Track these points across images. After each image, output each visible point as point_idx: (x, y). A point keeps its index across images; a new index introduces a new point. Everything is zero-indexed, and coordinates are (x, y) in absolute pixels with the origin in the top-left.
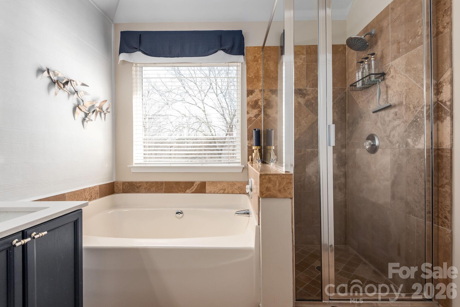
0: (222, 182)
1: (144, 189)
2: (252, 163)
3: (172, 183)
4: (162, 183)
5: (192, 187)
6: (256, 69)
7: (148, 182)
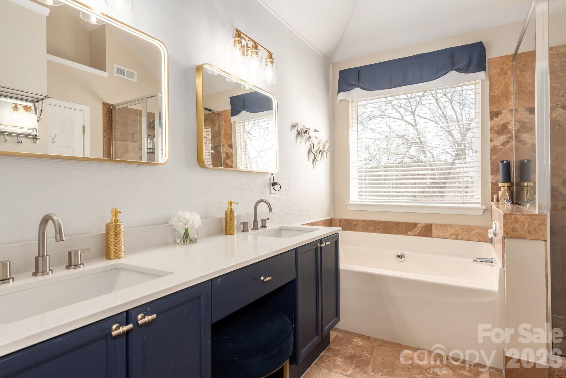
0: (454, 225)
1: (361, 227)
2: (499, 204)
3: (391, 223)
4: (380, 222)
5: (415, 229)
6: (504, 83)
7: (365, 221)
